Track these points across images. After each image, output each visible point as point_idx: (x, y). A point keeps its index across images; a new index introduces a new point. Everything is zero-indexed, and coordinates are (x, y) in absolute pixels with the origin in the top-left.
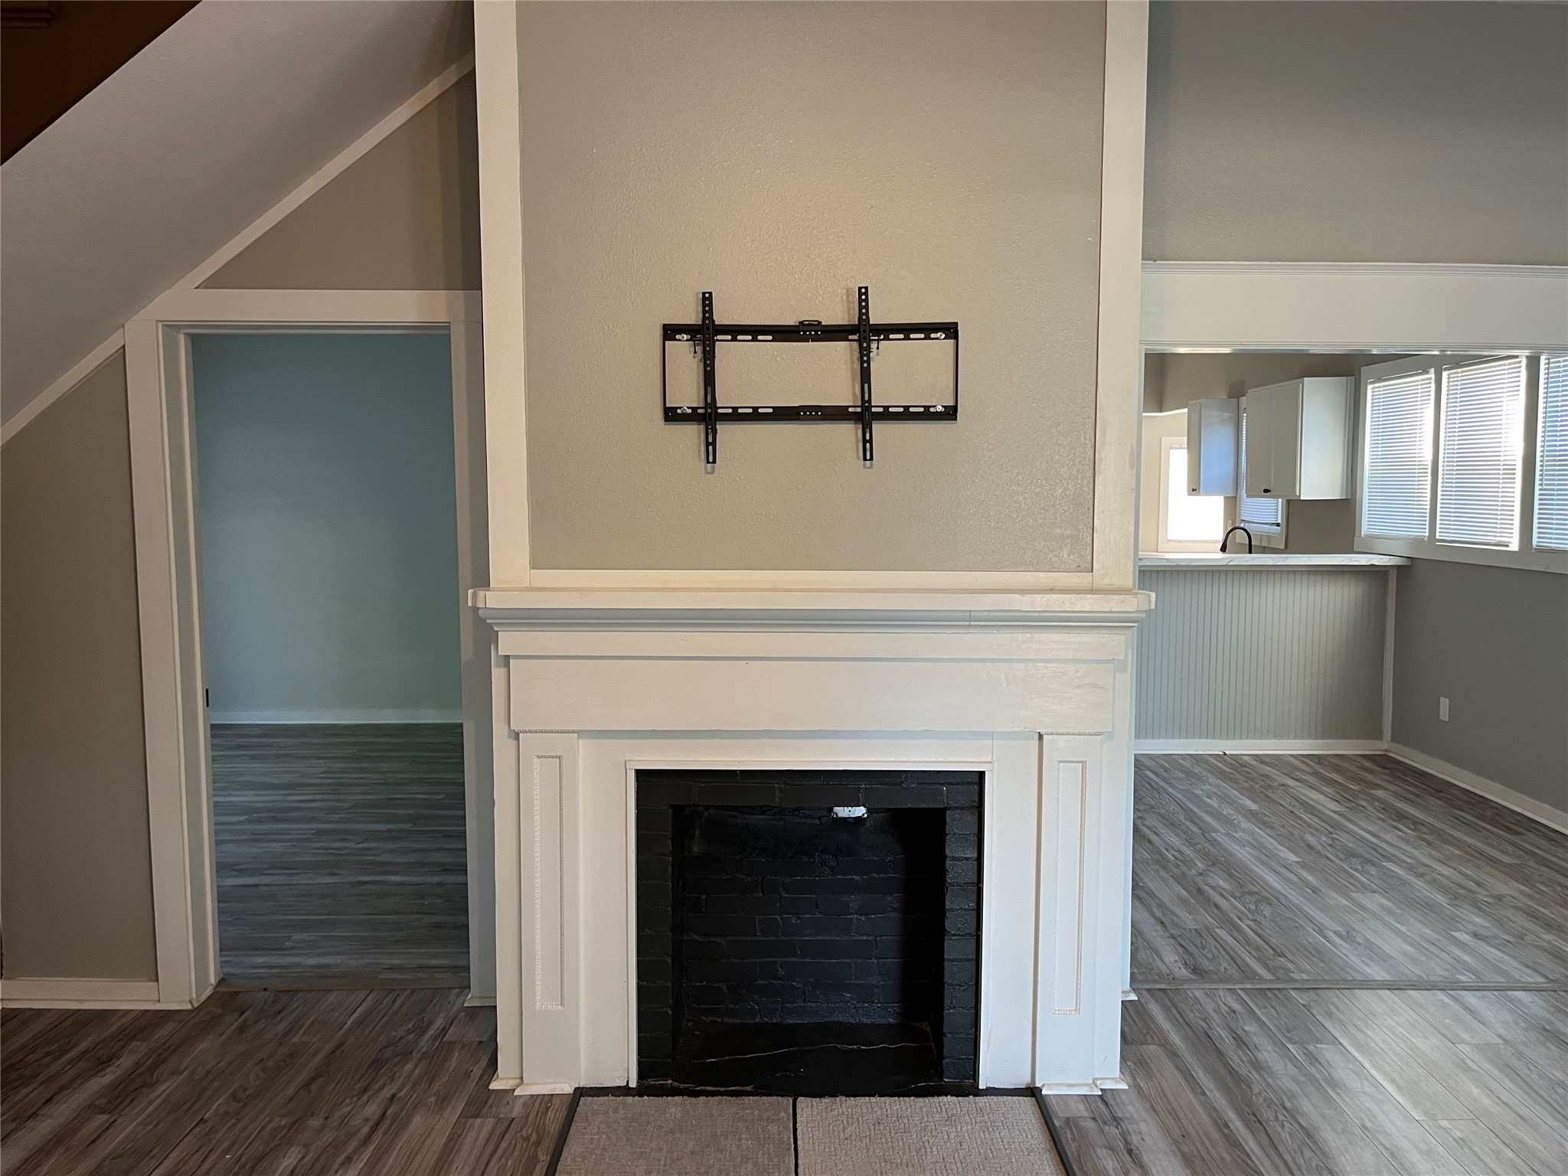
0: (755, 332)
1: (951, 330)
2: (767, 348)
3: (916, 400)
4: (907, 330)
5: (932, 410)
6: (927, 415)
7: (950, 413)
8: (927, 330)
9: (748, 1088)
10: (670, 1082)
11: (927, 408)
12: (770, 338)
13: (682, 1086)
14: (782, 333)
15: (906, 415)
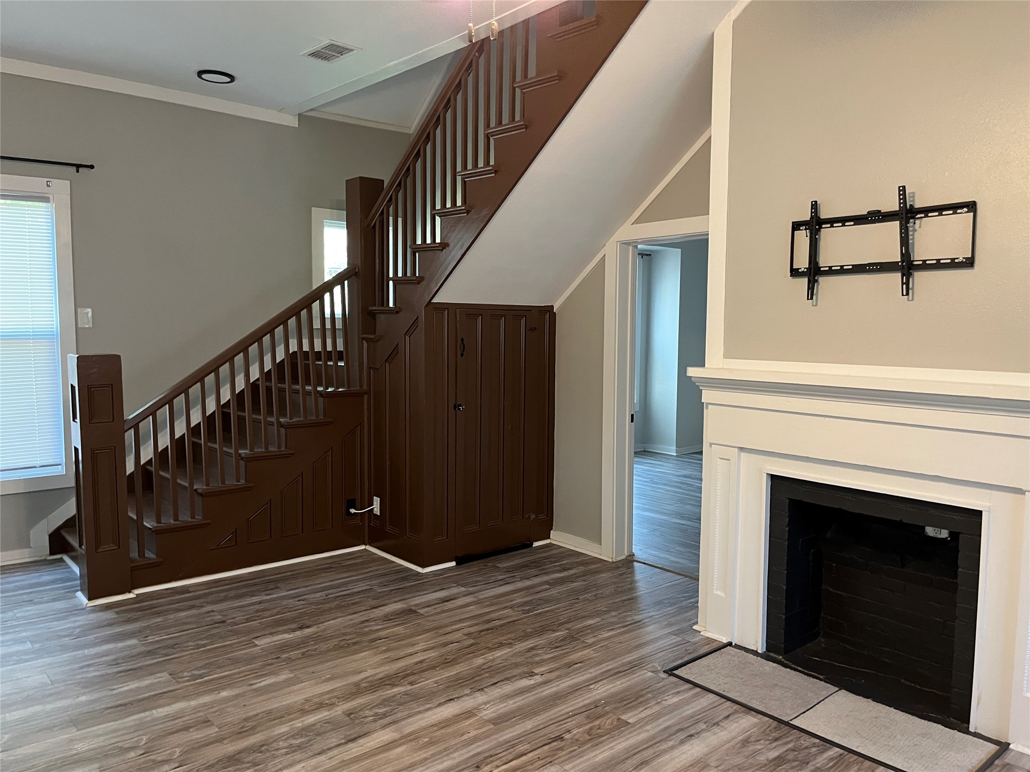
0: (843, 221)
1: (971, 206)
2: (852, 230)
3: (945, 255)
4: (940, 209)
5: (956, 261)
6: (953, 264)
7: (969, 263)
8: (955, 208)
9: (821, 677)
10: (781, 657)
11: (953, 260)
12: (852, 223)
13: (785, 662)
14: (859, 220)
15: (939, 265)
